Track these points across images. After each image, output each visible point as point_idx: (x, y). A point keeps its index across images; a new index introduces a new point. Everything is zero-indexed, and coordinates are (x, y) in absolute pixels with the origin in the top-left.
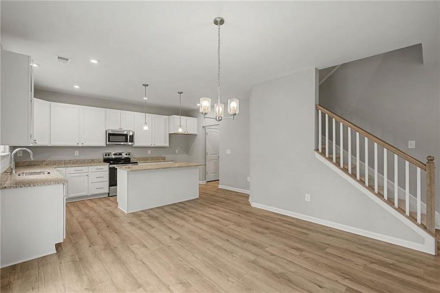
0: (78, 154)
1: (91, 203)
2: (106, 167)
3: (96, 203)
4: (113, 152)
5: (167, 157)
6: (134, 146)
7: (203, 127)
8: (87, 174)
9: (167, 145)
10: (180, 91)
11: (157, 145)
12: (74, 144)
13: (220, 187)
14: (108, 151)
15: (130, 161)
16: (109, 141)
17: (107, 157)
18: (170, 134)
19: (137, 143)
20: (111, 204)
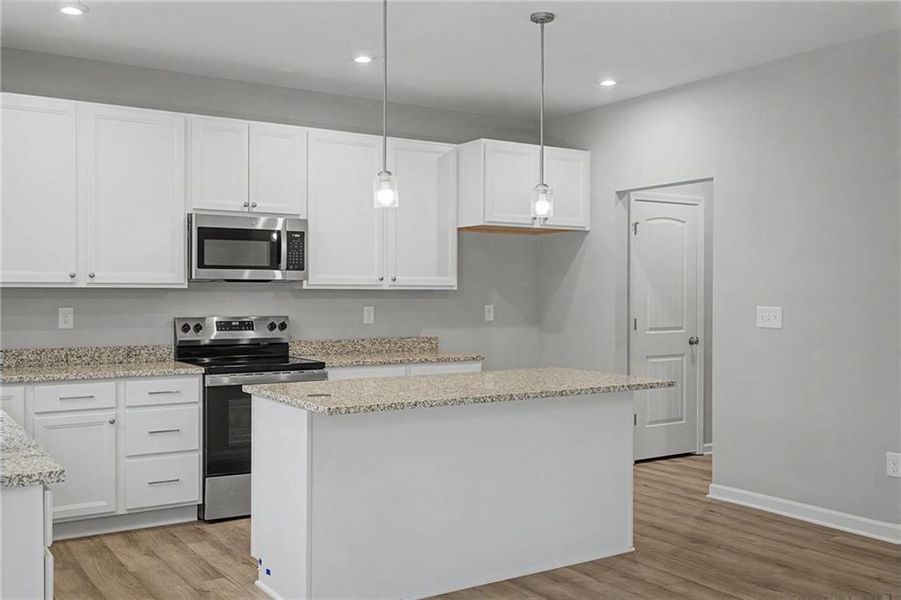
0: (70, 325)
1: (132, 551)
2: (189, 385)
3: (151, 554)
4: (213, 315)
5: (450, 338)
6: (305, 287)
7: (621, 194)
8: (111, 415)
9: (450, 281)
10: (543, 10)
11: (408, 280)
12: (56, 276)
13: (718, 492)
14: (191, 310)
15: (286, 357)
16: (201, 265)
17: (190, 336)
18: (459, 229)
19: (322, 271)
20: (221, 562)
